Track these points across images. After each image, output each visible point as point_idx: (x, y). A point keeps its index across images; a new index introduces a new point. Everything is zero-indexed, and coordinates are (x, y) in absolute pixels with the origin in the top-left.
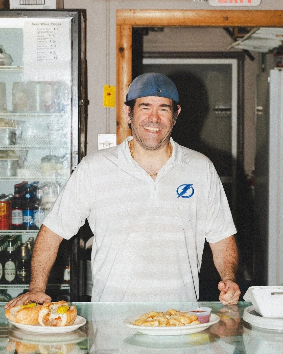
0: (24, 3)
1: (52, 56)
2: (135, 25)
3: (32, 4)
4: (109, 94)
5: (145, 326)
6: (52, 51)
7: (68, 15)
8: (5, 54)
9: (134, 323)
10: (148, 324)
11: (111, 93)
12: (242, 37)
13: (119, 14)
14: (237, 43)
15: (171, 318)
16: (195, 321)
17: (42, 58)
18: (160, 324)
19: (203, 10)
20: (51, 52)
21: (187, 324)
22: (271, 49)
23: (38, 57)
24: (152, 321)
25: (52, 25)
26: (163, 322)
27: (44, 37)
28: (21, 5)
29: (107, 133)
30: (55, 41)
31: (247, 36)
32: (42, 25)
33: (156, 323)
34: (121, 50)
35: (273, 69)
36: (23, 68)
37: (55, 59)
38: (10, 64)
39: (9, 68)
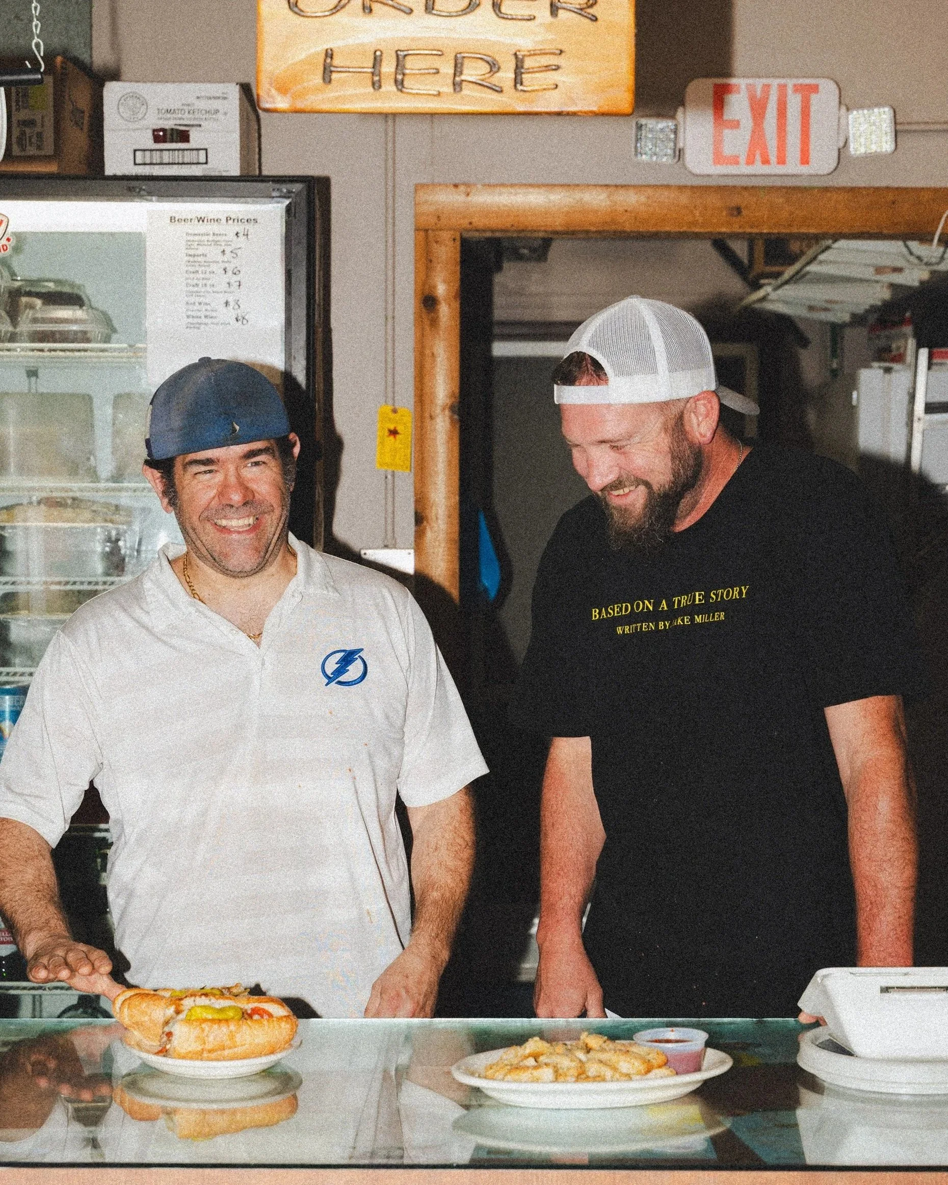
0: (148, 161)
1: (230, 314)
2: (468, 231)
3: (169, 164)
4: (394, 433)
5: (515, 1081)
6: (231, 300)
7: (274, 194)
8: (90, 310)
9: (483, 1074)
10: (525, 1075)
11: (400, 429)
12: (777, 275)
13: (423, 196)
14: (761, 293)
15: (588, 1060)
16: (660, 1067)
17: (199, 321)
18: (558, 1075)
19: (668, 187)
20: (227, 303)
21: (638, 1077)
22: (860, 310)
23: (188, 317)
24: (535, 1068)
25: (230, 222)
26: (568, 1069)
27: (207, 259)
28: (139, 164)
29: (386, 547)
30: (239, 269)
31: (789, 272)
32: (201, 221)
33: (547, 1073)
34: (428, 302)
35: (868, 366)
36: (145, 349)
37: (240, 322)
38: (107, 339)
39: (103, 350)
